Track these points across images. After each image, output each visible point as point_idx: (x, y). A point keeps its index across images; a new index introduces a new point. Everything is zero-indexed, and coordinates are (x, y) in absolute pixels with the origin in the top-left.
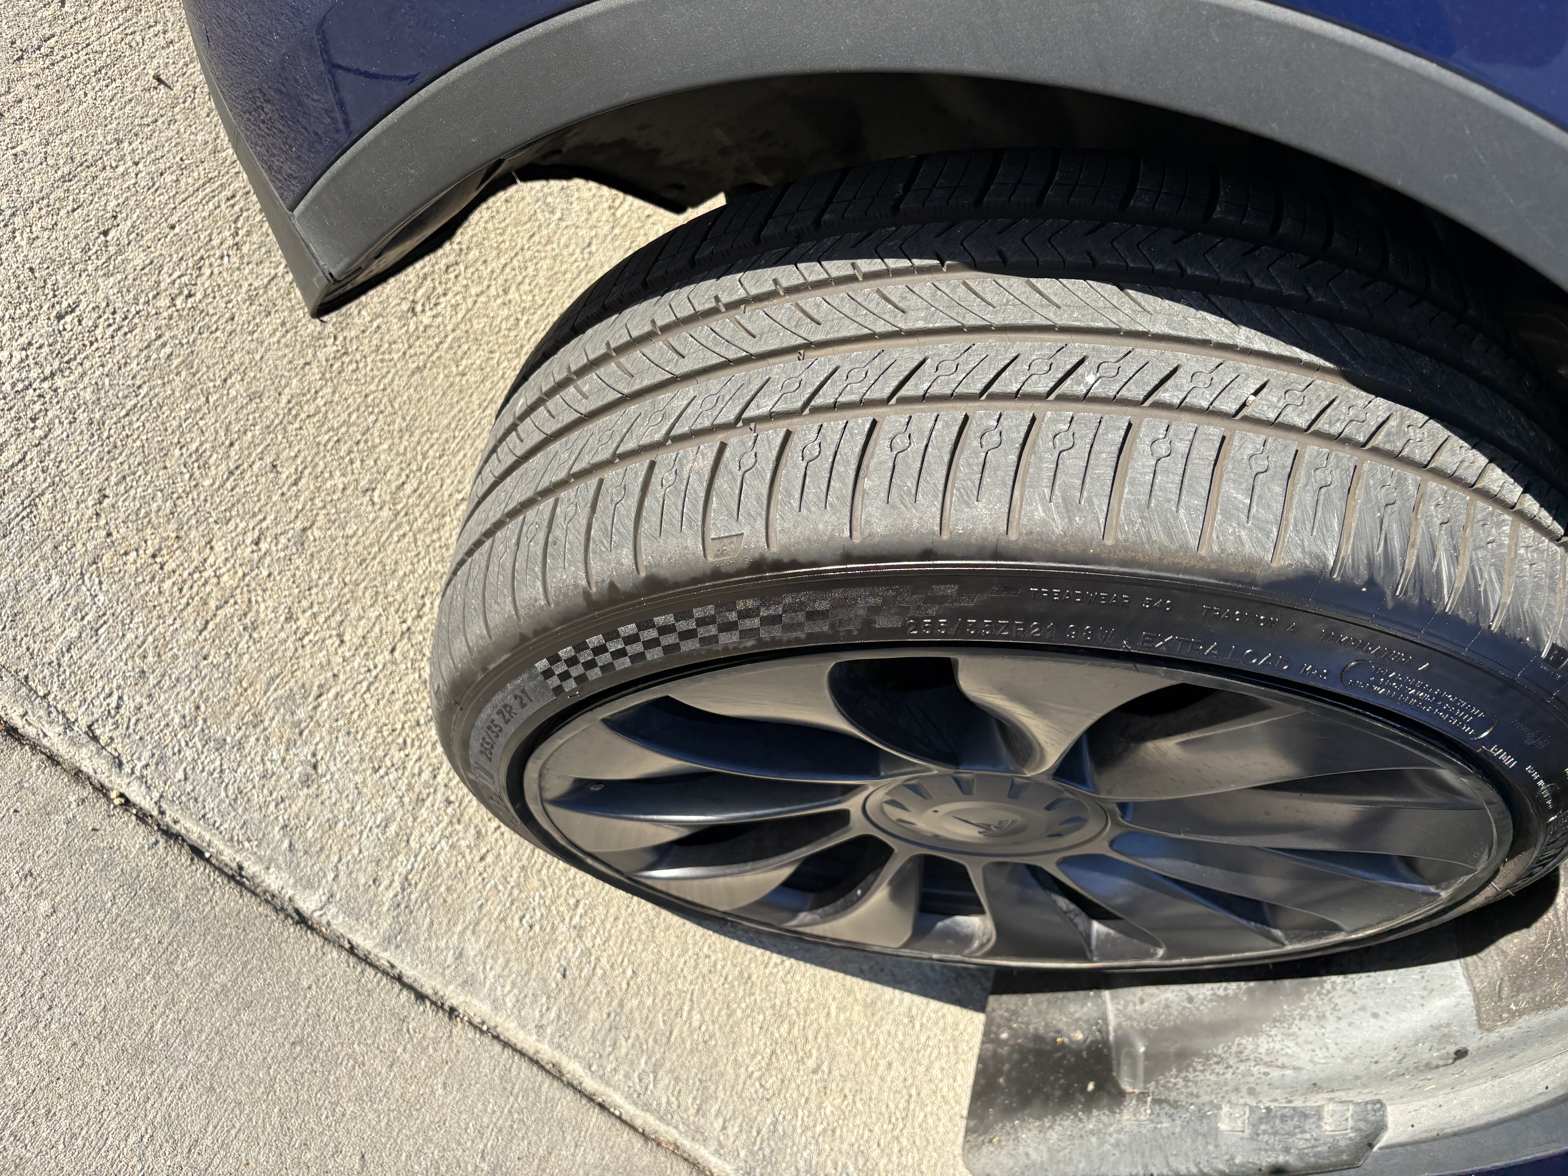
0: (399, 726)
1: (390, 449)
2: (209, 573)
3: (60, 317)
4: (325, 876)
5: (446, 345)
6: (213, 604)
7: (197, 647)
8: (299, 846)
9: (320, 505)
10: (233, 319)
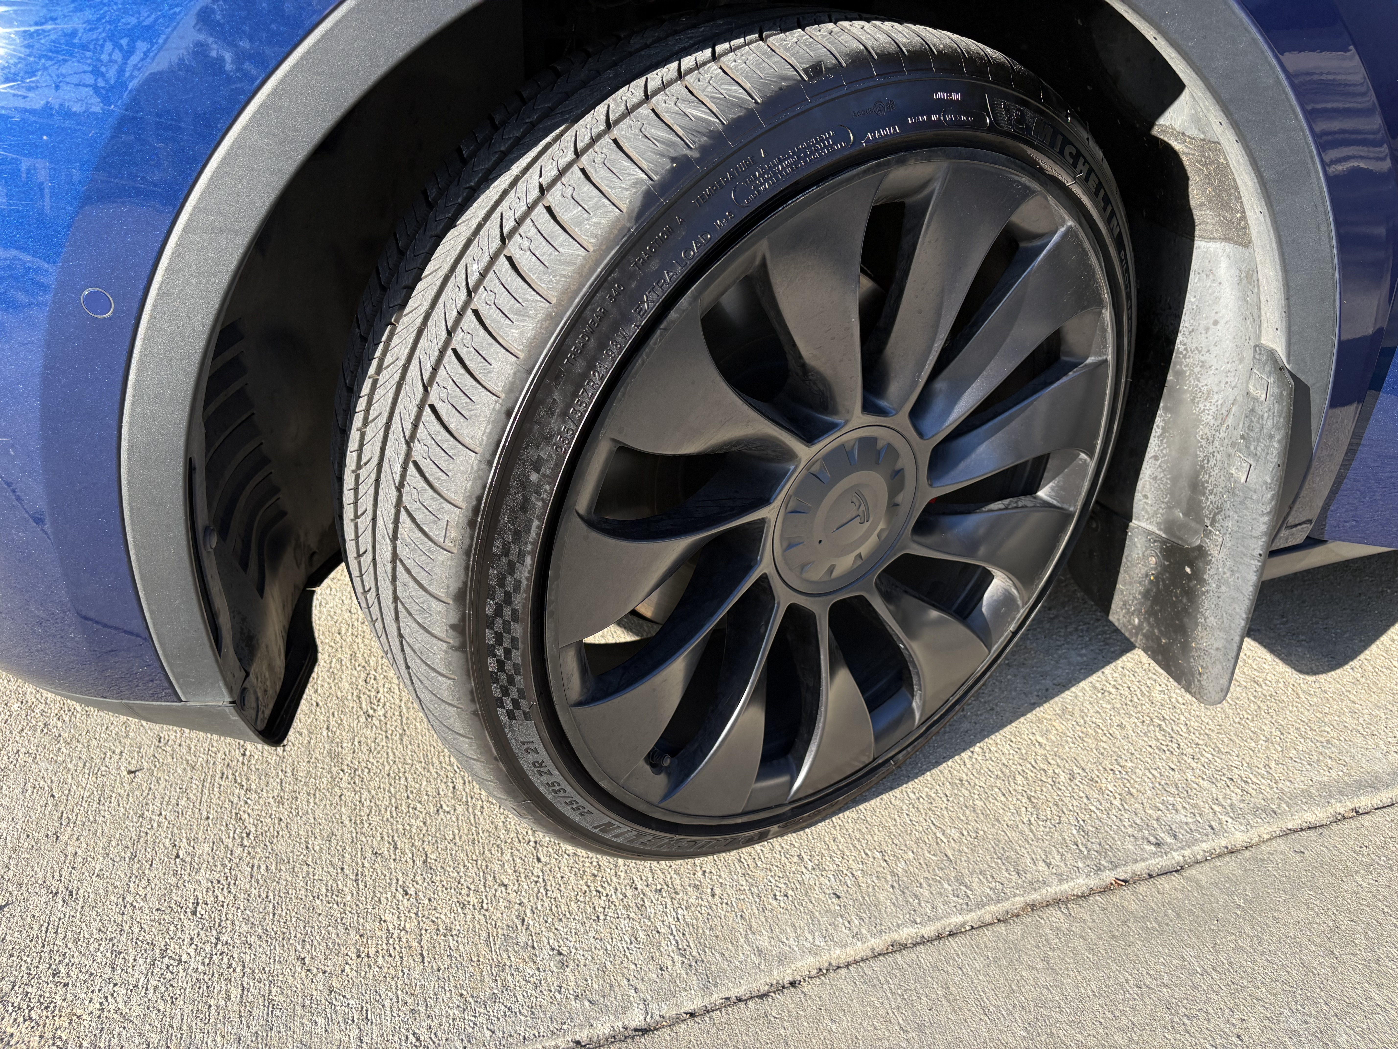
0: (585, 888)
1: (428, 781)
2: (396, 932)
3: (194, 913)
4: (629, 996)
5: (404, 711)
6: (415, 944)
7: (429, 970)
8: (595, 997)
9: (420, 843)
10: (281, 820)
